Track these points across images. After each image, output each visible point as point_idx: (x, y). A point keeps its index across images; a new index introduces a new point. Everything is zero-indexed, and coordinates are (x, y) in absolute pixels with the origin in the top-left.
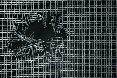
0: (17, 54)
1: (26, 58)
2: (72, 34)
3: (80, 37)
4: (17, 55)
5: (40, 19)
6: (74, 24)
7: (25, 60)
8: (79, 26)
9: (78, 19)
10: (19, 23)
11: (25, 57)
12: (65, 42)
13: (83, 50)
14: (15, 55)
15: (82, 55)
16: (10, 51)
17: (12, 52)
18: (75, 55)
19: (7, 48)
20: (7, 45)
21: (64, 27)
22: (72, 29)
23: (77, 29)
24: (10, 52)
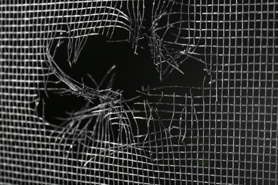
0: (60, 132)
1: (85, 146)
2: (226, 76)
3: (256, 85)
4: (61, 136)
5: (118, 24)
6: (236, 37)
7: (81, 151)
8: (254, 47)
9: (248, 21)
10: (61, 40)
11: (83, 142)
12: (200, 101)
13: (264, 131)
14: (55, 135)
15: (261, 150)
16: (41, 121)
17: (47, 127)
18: (237, 149)
19: (32, 113)
20: (33, 105)
21: (198, 50)
22: (226, 58)
23: (245, 57)
24: (42, 127)
